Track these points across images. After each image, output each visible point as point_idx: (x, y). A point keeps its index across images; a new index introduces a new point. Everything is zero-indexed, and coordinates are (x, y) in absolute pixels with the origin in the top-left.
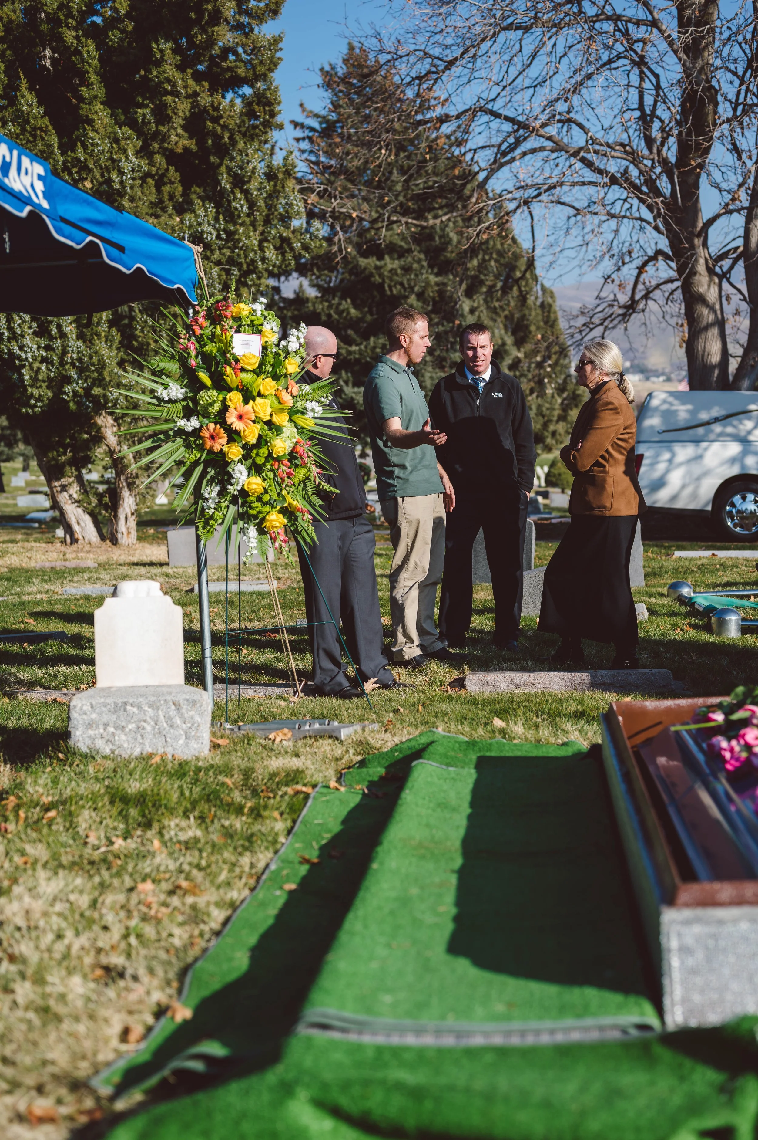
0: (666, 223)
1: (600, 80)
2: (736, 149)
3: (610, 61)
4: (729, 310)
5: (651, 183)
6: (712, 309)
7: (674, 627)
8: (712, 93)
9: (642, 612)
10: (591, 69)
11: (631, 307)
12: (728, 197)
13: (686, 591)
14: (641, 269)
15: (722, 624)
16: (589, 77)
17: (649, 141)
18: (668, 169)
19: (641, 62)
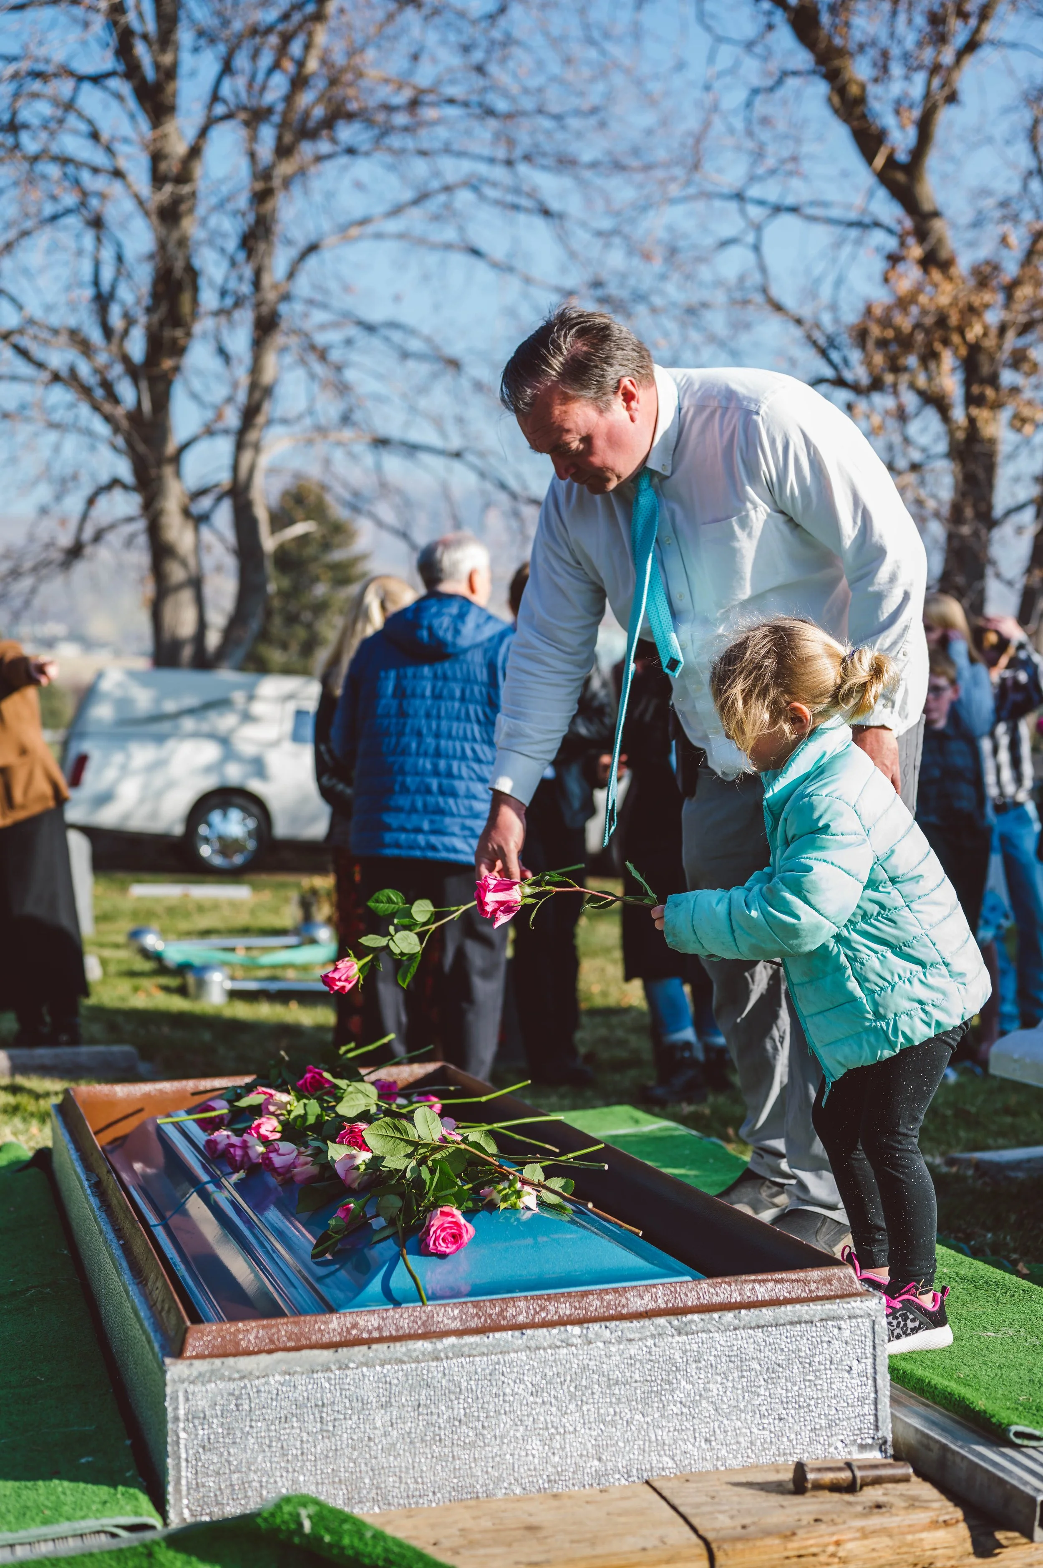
0: (129, 442)
1: (43, 239)
2: (223, 353)
3: (54, 218)
4: (208, 562)
5: (107, 386)
6: (184, 564)
7: (136, 989)
8: (193, 274)
9: (93, 969)
10: (29, 224)
11: (75, 552)
12: (209, 415)
13: (152, 941)
14: (91, 501)
15: (201, 984)
16: (25, 234)
17: (107, 332)
18: (133, 372)
19: (97, 223)
